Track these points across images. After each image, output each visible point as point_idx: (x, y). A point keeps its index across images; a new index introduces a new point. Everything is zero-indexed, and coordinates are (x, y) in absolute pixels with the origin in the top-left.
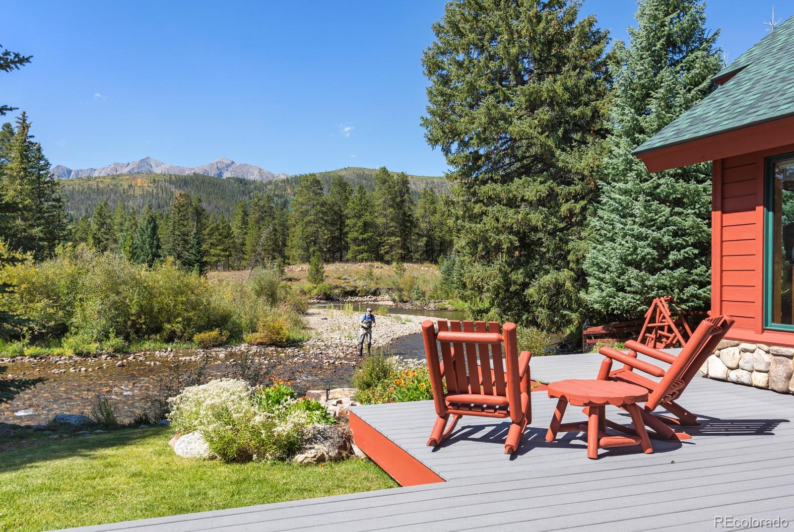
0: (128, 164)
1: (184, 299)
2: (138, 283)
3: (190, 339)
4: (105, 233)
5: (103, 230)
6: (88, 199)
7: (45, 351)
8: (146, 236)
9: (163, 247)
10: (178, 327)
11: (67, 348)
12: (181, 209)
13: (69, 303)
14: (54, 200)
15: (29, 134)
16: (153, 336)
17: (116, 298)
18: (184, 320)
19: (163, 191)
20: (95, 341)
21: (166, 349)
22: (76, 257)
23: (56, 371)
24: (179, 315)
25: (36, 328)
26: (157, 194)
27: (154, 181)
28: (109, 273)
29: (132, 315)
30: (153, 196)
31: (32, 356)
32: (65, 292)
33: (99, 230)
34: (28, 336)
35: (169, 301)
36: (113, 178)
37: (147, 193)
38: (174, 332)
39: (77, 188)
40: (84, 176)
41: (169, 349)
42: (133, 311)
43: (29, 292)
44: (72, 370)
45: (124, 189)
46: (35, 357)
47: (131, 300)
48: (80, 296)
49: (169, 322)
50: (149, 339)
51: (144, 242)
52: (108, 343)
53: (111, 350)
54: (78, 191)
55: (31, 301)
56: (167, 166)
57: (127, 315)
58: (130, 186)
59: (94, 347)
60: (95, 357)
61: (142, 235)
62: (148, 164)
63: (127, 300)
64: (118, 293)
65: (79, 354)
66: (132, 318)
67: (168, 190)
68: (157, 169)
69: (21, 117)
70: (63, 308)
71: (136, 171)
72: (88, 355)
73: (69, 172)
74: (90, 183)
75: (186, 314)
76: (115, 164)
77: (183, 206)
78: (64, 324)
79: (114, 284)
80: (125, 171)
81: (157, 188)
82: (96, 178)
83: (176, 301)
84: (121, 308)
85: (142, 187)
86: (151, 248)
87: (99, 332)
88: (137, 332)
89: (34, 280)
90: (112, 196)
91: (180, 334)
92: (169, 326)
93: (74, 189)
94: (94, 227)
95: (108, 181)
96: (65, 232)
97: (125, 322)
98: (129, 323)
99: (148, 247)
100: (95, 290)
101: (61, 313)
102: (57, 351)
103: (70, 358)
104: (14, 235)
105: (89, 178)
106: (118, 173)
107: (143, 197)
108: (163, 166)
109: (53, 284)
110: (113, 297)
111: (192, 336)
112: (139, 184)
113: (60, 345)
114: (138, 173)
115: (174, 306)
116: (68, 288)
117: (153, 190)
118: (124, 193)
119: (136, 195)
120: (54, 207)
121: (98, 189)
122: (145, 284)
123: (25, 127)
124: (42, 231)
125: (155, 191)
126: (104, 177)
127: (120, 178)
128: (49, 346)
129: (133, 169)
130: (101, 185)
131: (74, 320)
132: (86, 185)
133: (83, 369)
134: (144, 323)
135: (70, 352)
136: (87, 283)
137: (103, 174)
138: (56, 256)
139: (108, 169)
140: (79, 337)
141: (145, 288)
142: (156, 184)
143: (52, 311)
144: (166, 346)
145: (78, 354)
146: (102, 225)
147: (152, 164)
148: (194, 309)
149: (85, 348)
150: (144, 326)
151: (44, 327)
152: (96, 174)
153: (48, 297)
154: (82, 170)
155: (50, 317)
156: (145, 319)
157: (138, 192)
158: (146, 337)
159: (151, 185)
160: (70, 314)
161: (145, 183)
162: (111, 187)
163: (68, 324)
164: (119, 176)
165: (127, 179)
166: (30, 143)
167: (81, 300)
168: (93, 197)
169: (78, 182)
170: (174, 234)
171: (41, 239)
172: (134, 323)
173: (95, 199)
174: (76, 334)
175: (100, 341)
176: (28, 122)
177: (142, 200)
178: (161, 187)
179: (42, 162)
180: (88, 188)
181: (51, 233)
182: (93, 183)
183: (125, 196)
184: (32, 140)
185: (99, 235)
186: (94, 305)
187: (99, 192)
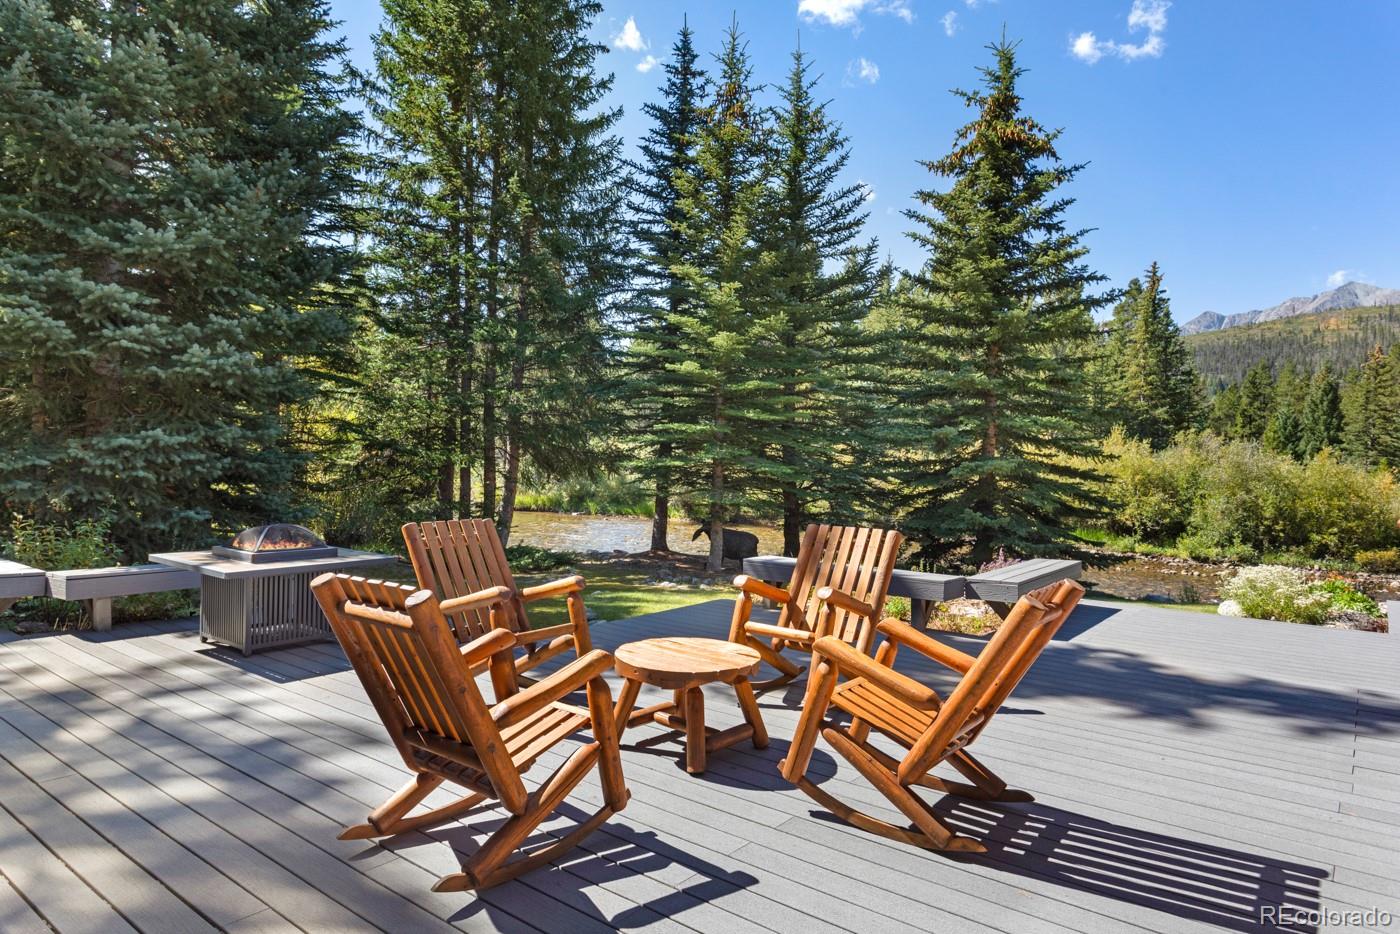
0: (1316, 297)
1: (1343, 504)
2: (1276, 480)
3: (1350, 558)
4: (1259, 409)
5: (1257, 404)
6: (1247, 355)
7: (1157, 550)
8: (1321, 412)
9: (1346, 428)
10: (1332, 540)
11: (1182, 549)
12: (1381, 371)
13: (1189, 500)
14: (1183, 374)
15: (1160, 289)
16: (1294, 548)
17: (1246, 497)
18: (1342, 531)
19: (1375, 334)
20: (1217, 545)
21: (1312, 567)
22: (1200, 446)
23: (1166, 571)
24: (1333, 524)
25: (1149, 524)
26: (1365, 339)
27: (1360, 319)
28: (1238, 466)
29: (1266, 519)
30: (1356, 343)
31: (1143, 554)
32: (1185, 486)
33: (1251, 404)
34: (1140, 532)
35: (1319, 504)
36: (1289, 321)
37: (1346, 340)
38: (1326, 546)
39: (1231, 341)
40: (1242, 322)
41: (1316, 567)
42: (1267, 515)
43: (1143, 485)
44: (1183, 572)
45: (1306, 337)
46: (1147, 555)
47: (1265, 501)
48: (1200, 492)
49: (1319, 533)
50: (1288, 550)
51: (1316, 421)
52: (1232, 550)
53: (1235, 558)
54: (1233, 346)
55: (1145, 495)
56: (1387, 292)
57: (1260, 518)
58: (1317, 331)
59: (1214, 552)
60: (1214, 563)
61: (1313, 411)
62: (1349, 293)
63: (1260, 500)
64: (1248, 492)
65: (1196, 558)
66: (1266, 523)
67: (1386, 332)
68: (1368, 298)
69: (1151, 269)
70: (1180, 504)
71: (1328, 306)
72: (1206, 560)
73: (1221, 319)
74: (1251, 332)
75: (1344, 524)
76: (1293, 300)
77: (1383, 367)
78: (1181, 523)
79: (1243, 479)
80: (1310, 308)
81: (1365, 330)
82: (1260, 324)
83: (1330, 505)
84: (1253, 510)
85: (1337, 331)
86: (1328, 429)
87: (1221, 535)
88: (1273, 541)
89: (1149, 471)
90: (1286, 349)
91: (1335, 549)
92: (1319, 538)
93: (1226, 343)
94: (1245, 400)
95: (1279, 326)
96: (1197, 412)
97: (1257, 526)
98: (1262, 528)
99: (1323, 428)
100: (1220, 485)
101: (1177, 510)
102: (1170, 551)
103: (1185, 561)
104: (1135, 418)
105: (1250, 326)
106: (1298, 313)
107: (1339, 346)
108: (1378, 293)
109: (1172, 476)
110: (1241, 495)
111: (1353, 553)
112: (1332, 327)
113: (1174, 545)
114: (1331, 309)
115: (1328, 512)
116: (1188, 482)
117: (1357, 334)
118: (1305, 343)
119: (1326, 344)
120: (1183, 381)
121: (1263, 341)
122: (1287, 482)
123: (1155, 279)
124: (1167, 412)
125: (1361, 335)
126: (1274, 322)
127: (1300, 321)
128: (1162, 545)
129: (1323, 304)
130: (1268, 335)
131: (1192, 519)
132: (1244, 336)
133: (1196, 573)
134: (1283, 531)
135: (1184, 554)
136: (1210, 478)
137: (1273, 317)
138: (1176, 444)
139: (1282, 309)
140: (1196, 539)
141: (1286, 486)
142: (1363, 324)
143: (1167, 507)
144: (1312, 562)
145: (1194, 558)
146: (1255, 397)
147: (1358, 291)
148: (1359, 517)
149: (1203, 552)
150: (1282, 535)
151: (1158, 524)
152: (1261, 319)
153: (1164, 491)
154: (1239, 315)
155: (1165, 514)
156: (1285, 525)
157: (1330, 339)
158: (1284, 548)
159: (1355, 326)
160: (1189, 512)
161: (1343, 323)
162: (1284, 335)
163: (1186, 523)
164: (1297, 317)
165: (1312, 321)
166: (1160, 299)
167: (1202, 496)
168: (1254, 352)
169: (1232, 333)
170: (1366, 409)
171: (1166, 422)
172: (1269, 529)
173: (1258, 355)
174: (1194, 534)
175: (1223, 546)
176: (1158, 274)
177: (1335, 352)
178: (1373, 327)
179: (1171, 328)
180: (1248, 340)
181: (1178, 414)
182: (1256, 334)
183: (1309, 347)
184: (1163, 296)
185: (1251, 411)
186: (1216, 503)
187: (1265, 344)
